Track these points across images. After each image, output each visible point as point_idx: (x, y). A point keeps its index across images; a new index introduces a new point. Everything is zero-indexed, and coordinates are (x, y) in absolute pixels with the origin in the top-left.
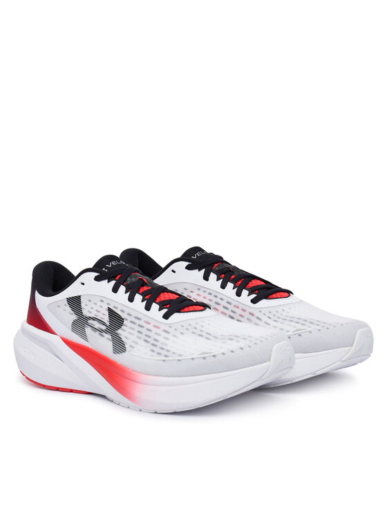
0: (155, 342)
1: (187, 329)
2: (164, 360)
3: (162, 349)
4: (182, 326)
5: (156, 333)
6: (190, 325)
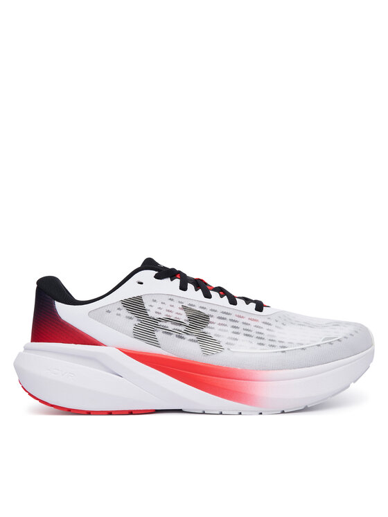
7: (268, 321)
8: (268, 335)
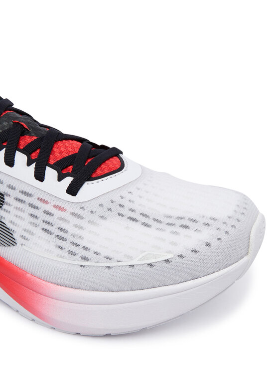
0: (61, 234)
1: (110, 209)
2: (82, 266)
3: (76, 245)
4: (101, 205)
5: (60, 219)
6: (112, 202)
7: (80, 212)
8: (73, 235)
